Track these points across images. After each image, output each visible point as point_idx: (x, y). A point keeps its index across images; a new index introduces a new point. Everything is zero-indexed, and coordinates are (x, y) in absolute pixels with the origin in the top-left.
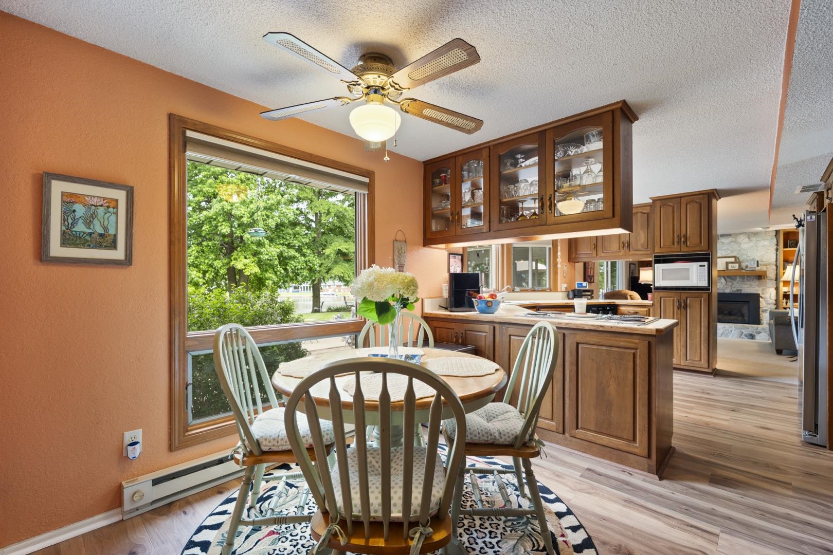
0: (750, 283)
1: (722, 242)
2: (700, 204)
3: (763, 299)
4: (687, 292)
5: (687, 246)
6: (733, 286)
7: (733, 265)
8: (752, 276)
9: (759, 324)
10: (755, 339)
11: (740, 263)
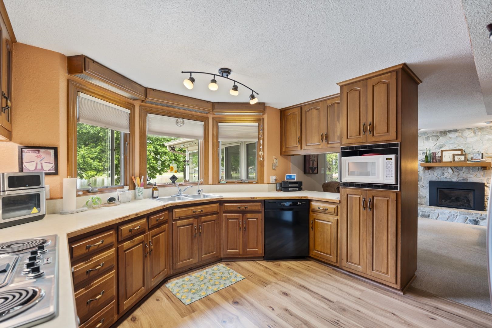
0: (476, 173)
1: (450, 137)
2: (388, 85)
3: (487, 188)
4: (373, 190)
5: (373, 135)
6: (459, 175)
7: (459, 157)
8: (476, 167)
9: (484, 211)
10: (478, 225)
11: (465, 155)
